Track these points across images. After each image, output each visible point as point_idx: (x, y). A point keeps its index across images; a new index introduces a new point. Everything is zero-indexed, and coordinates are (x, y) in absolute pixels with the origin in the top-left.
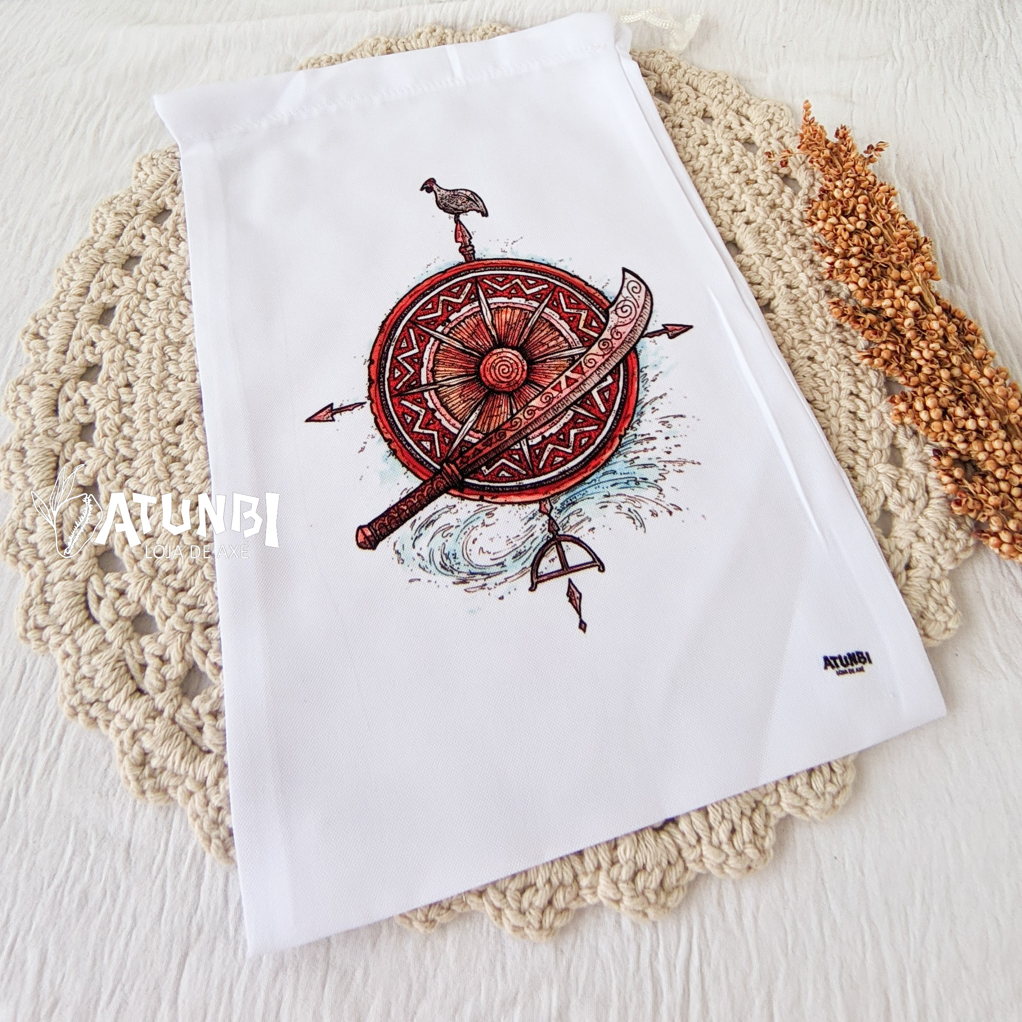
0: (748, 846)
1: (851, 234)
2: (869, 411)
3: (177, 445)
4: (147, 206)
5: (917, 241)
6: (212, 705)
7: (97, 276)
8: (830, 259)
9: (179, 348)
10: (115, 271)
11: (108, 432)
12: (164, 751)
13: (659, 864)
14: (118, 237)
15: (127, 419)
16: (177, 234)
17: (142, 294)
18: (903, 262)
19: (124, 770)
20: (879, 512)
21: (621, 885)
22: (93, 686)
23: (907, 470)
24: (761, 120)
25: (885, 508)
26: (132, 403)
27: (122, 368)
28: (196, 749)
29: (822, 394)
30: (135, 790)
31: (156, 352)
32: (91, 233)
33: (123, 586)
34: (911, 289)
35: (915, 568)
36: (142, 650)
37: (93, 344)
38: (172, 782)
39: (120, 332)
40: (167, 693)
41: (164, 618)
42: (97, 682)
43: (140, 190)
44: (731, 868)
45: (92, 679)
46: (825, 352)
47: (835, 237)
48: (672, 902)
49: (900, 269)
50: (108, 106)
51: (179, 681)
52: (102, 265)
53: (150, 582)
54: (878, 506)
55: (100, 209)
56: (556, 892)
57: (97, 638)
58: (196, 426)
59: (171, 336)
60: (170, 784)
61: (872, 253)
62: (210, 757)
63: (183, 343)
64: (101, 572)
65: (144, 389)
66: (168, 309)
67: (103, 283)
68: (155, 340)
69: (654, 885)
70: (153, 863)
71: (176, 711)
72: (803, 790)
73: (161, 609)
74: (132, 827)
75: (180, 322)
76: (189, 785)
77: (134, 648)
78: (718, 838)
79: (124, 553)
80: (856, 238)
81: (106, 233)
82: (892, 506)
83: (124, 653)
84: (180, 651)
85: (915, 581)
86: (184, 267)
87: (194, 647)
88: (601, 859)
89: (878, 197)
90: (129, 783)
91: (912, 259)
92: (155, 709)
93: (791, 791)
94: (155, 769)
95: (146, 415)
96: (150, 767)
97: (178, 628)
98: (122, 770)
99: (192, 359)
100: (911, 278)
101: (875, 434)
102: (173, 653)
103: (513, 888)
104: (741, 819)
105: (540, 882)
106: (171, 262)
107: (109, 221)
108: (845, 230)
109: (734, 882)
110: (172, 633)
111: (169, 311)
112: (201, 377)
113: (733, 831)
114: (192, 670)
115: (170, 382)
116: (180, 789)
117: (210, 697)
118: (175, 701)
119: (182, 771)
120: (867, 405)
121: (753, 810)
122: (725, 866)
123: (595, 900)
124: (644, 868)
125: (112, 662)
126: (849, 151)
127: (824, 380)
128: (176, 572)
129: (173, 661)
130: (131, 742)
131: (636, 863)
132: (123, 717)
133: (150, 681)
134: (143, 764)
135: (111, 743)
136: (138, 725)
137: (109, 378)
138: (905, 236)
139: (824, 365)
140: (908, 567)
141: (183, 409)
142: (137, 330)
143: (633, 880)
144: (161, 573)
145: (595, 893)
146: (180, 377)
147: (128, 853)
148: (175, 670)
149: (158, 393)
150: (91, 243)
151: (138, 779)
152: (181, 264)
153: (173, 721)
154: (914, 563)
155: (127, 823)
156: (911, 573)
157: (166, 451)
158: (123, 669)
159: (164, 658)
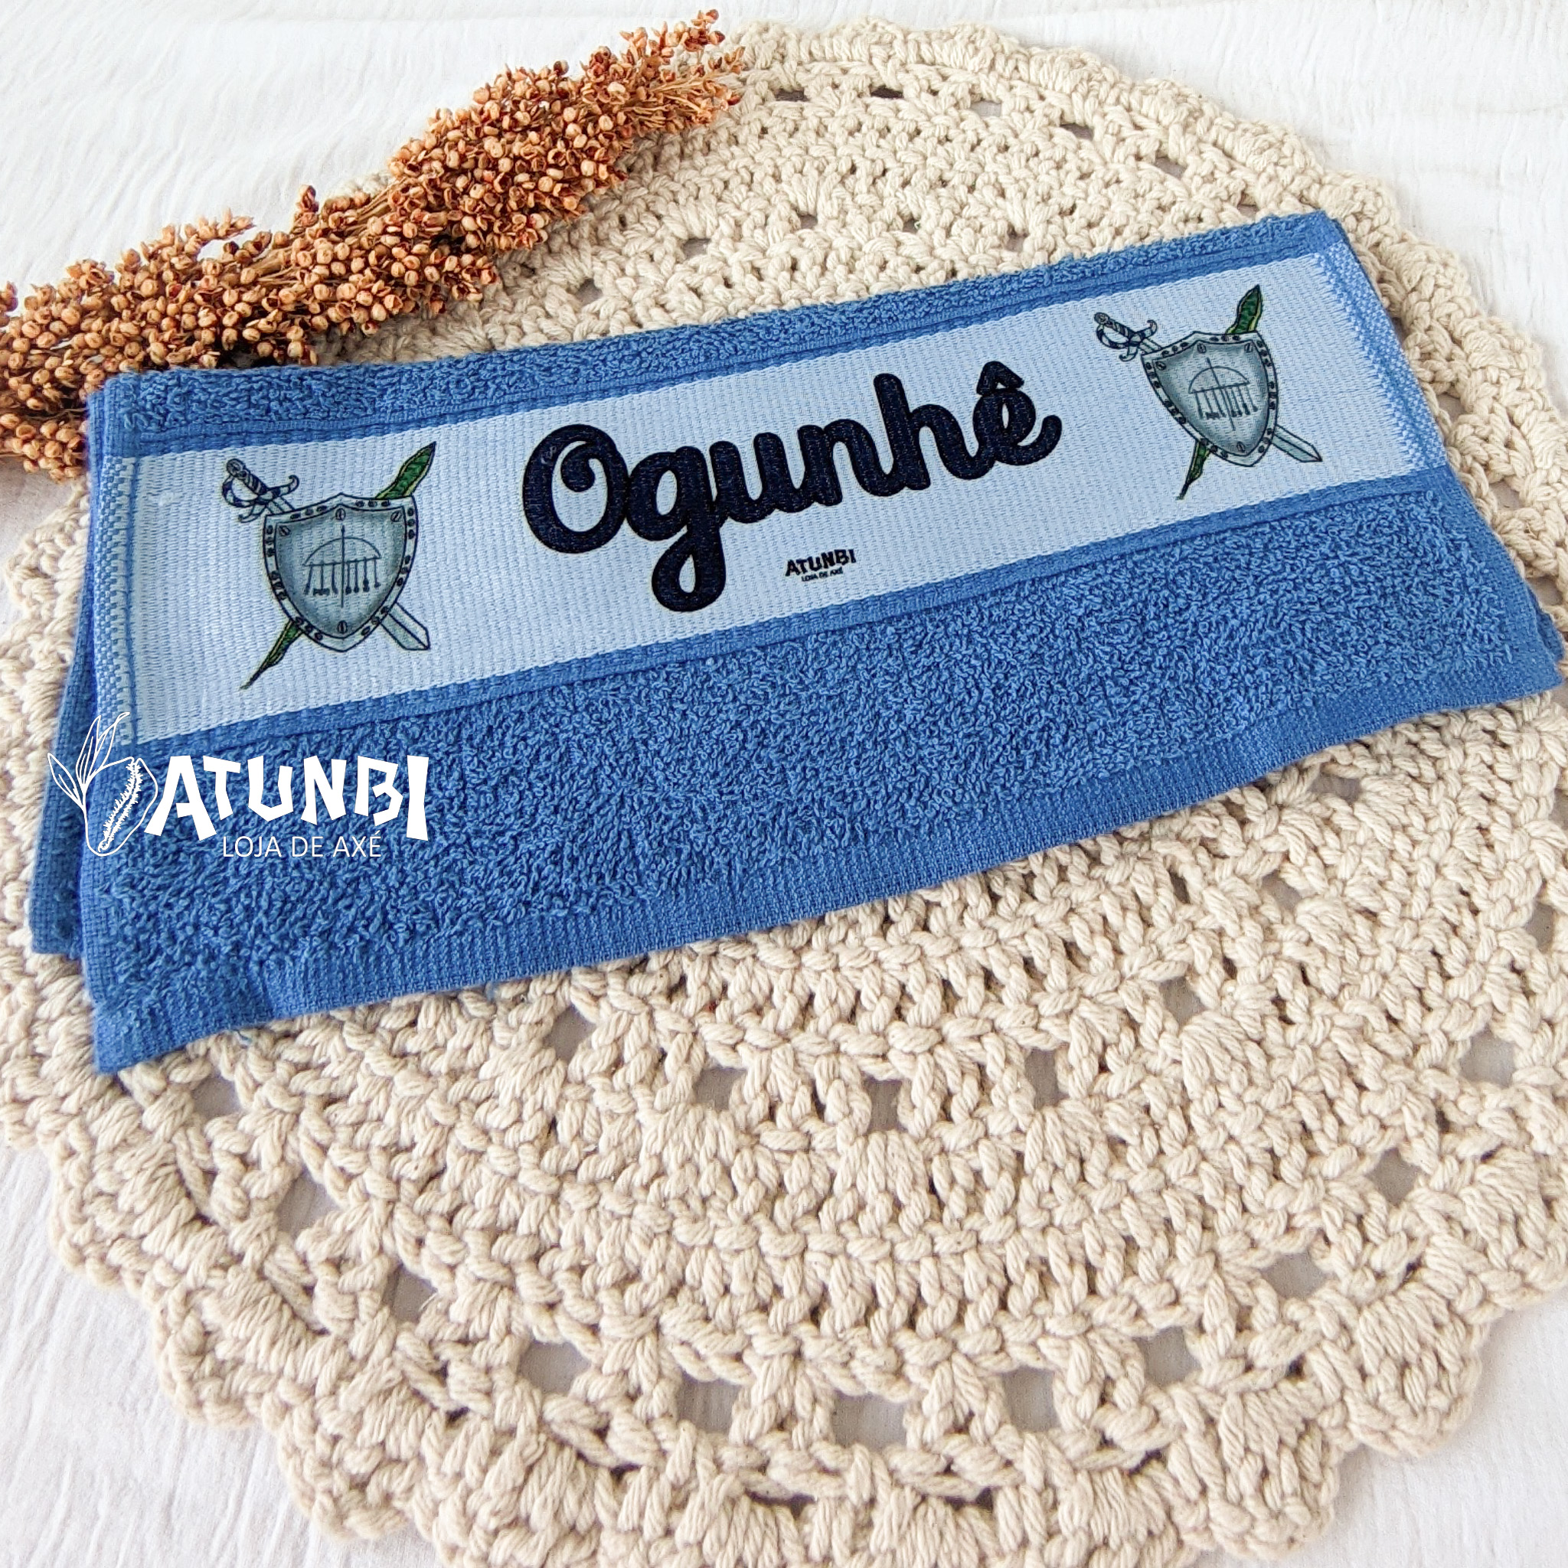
0: (1290, 1500)
6: (332, 1246)
12: (242, 1329)
13: (1132, 1536)
19: (166, 1362)
22: (115, 1209)
28: (299, 1326)
30: (184, 1399)
36: (209, 1144)
38: (254, 1386)
40: (252, 1221)
41: (251, 1085)
42: (124, 1203)
44: (1260, 1542)
45: (114, 1196)
51: (274, 1203)
57: (127, 1121)
60: (251, 1388)
62: (326, 1342)
70: (213, 1535)
71: (266, 1257)
72: (1389, 1401)
73: (247, 1070)
74: (178, 1470)
76: (285, 1391)
77: (193, 1140)
78: (1237, 1487)
83: (174, 1150)
84: (278, 1145)
87: (304, 1139)
90: (175, 1388)
92: (227, 1251)
93: (1368, 1402)
94: (224, 1362)
96: (215, 1359)
97: (275, 1103)
98: (162, 1363)
102: (265, 1150)
104: (1278, 1453)
110: (266, 1111)
113: (1265, 1474)
114: (300, 1180)
116: (267, 1399)
117: (329, 1233)
118: (265, 1238)
119: (273, 1367)
121: (1301, 1437)
122: (1248, 1538)
124: (1106, 1544)
125: (150, 1166)
129: (264, 1164)
130: (182, 1310)
132: (171, 1264)
133: (221, 1200)
134: (202, 1352)
135: (145, 1313)
136: (195, 1279)
148: (268, 1180)
151: (190, 1380)
153: (261, 1275)
158: (172, 1180)
159: (249, 1160)
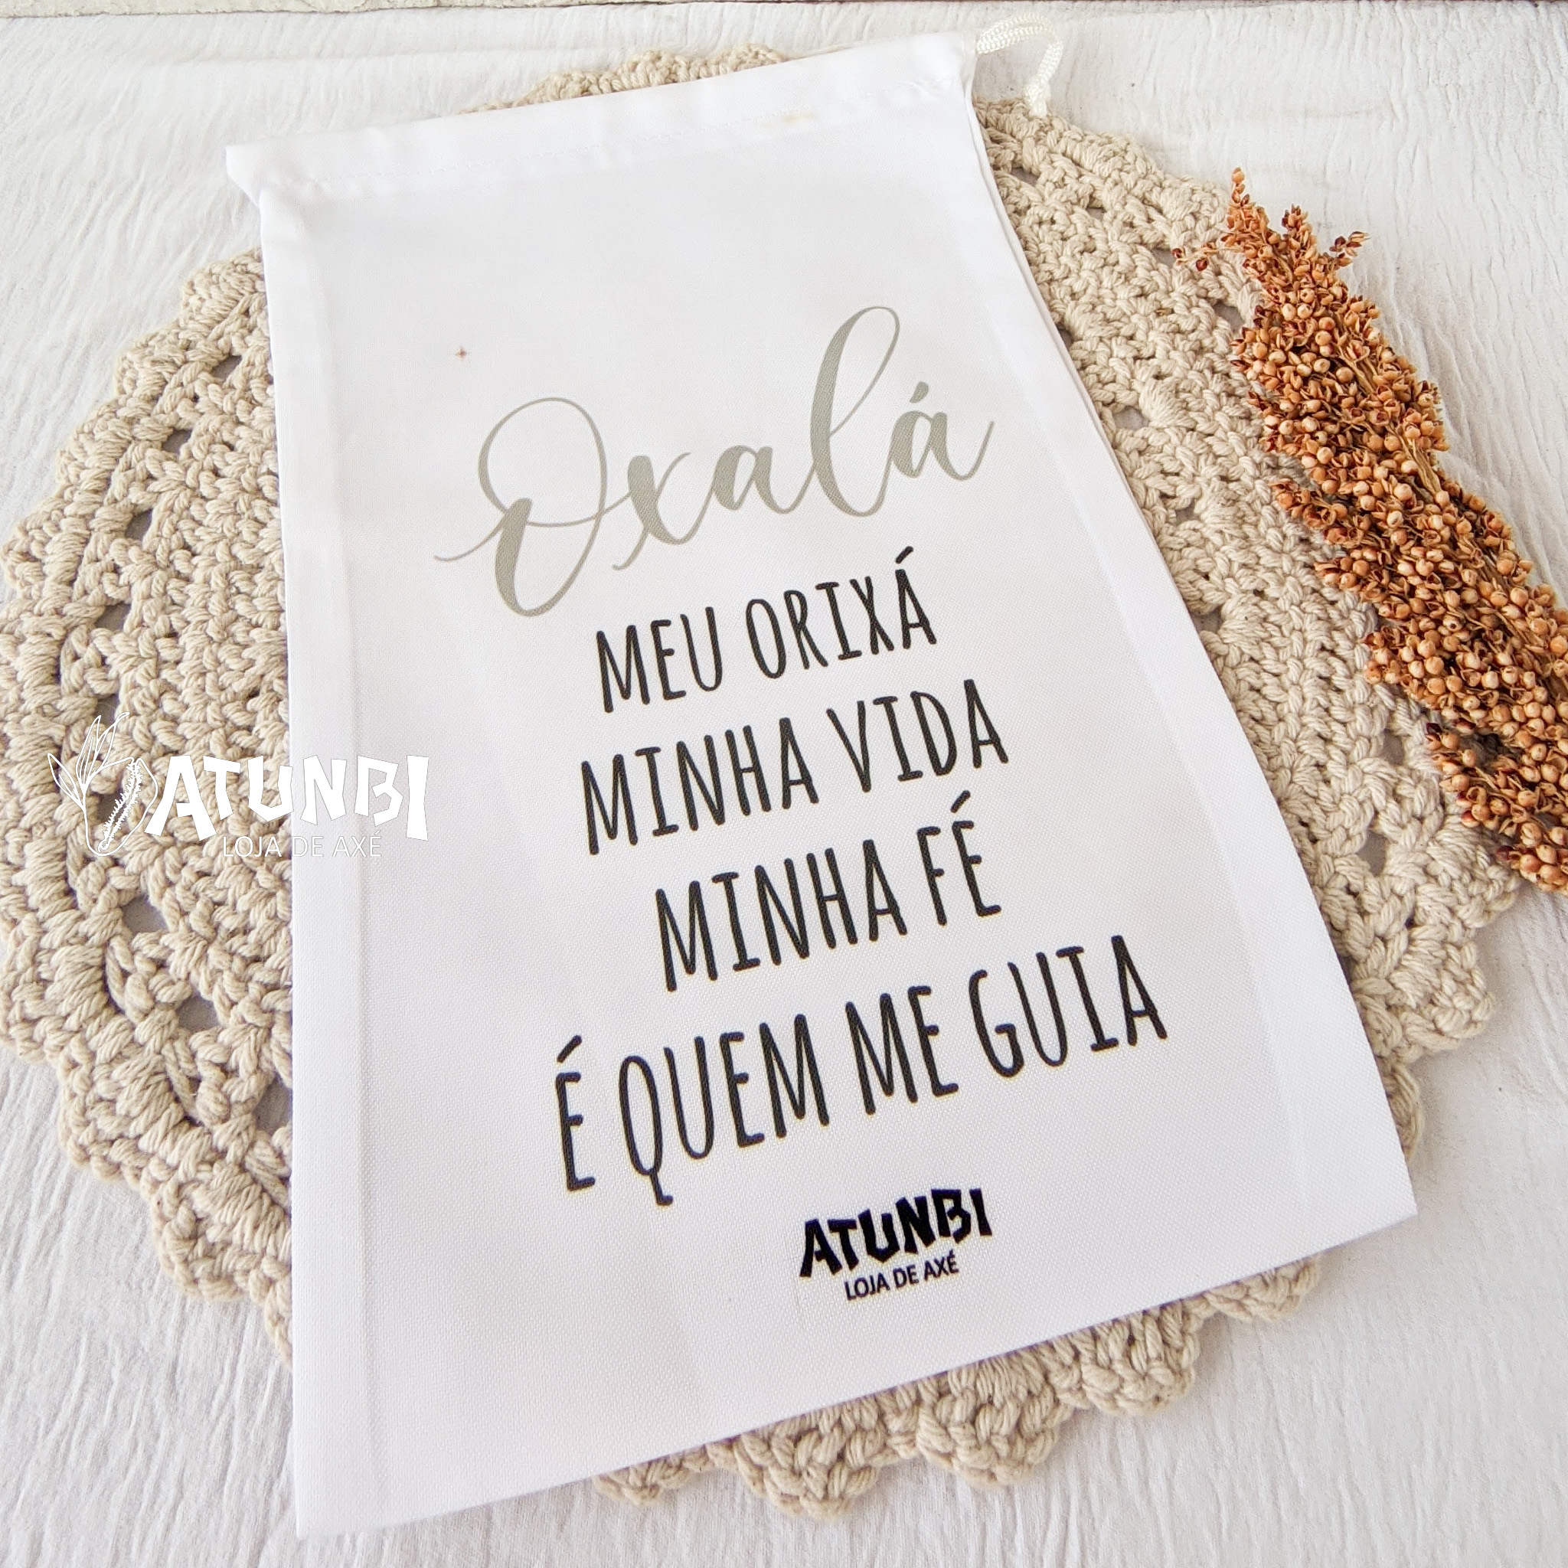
0: (1155, 1363)
1: (1306, 380)
2: (1351, 677)
3: (249, 729)
4: (203, 350)
5: (1412, 388)
7: (122, 461)
8: (1271, 420)
9: (252, 574)
10: (150, 452)
11: (139, 708)
12: (226, 1215)
13: (1014, 1396)
14: (154, 399)
15: (169, 688)
16: (248, 394)
17: (194, 489)
18: (1386, 423)
19: (163, 1245)
20: (1364, 836)
21: (952, 1430)
22: (113, 1113)
23: (1412, 769)
24: (1179, 213)
25: (1378, 829)
26: (177, 663)
27: (164, 608)
28: (278, 1211)
29: (1277, 649)
30: (181, 1278)
31: (217, 582)
32: (114, 394)
33: (162, 955)
34: (1399, 464)
35: (1422, 924)
36: (194, 1056)
37: (116, 570)
38: (241, 1264)
39: (159, 552)
40: (234, 1123)
41: (227, 1003)
42: (121, 1107)
43: (191, 325)
44: (1129, 1400)
45: (113, 1101)
46: (1281, 583)
47: (1280, 386)
48: (1034, 1455)
49: (1383, 433)
50: (142, 192)
51: (251, 1105)
52: (129, 442)
53: (205, 948)
54: (1363, 826)
55: (129, 356)
56: (850, 1440)
57: (122, 1036)
58: (279, 700)
59: (242, 554)
60: (239, 1267)
61: (1340, 409)
63: (259, 568)
64: (127, 932)
65: (199, 639)
66: (235, 513)
67: (130, 472)
68: (215, 562)
69: (1005, 1429)
70: (213, 1398)
71: (245, 1154)
73: (223, 990)
74: (179, 1341)
75: (256, 534)
76: (267, 1267)
77: (179, 1050)
78: (1107, 1353)
79: (164, 901)
80: (1312, 385)
81: (136, 393)
82: (1385, 827)
83: (164, 1060)
84: (254, 1055)
85: (1422, 947)
86: (260, 446)
87: (275, 1050)
88: (922, 1390)
89: (1348, 321)
90: (173, 1268)
91: (1402, 417)
92: (213, 1149)
94: (214, 1244)
95: (200, 681)
96: (206, 1242)
97: (250, 1019)
98: (161, 1245)
99: (272, 593)
100: (1400, 449)
101: (1359, 712)
102: (243, 1059)
103: (783, 1435)
104: (1144, 1324)
105: (825, 1426)
106: (239, 438)
107: (142, 375)
108: (1296, 373)
109: (1135, 1425)
110: (242, 1026)
111: (238, 516)
112: (287, 621)
113: (1131, 1341)
114: (273, 1086)
115: (238, 628)
116: (253, 1274)
118: (244, 1136)
119: (257, 1248)
120: (1348, 668)
122: (1117, 1396)
123: (913, 1453)
124: (991, 1403)
125: (144, 1076)
126: (1304, 247)
127: (1280, 627)
128: (246, 931)
129: (242, 1072)
130: (175, 1201)
131: (976, 1394)
132: (163, 1161)
133: (205, 1105)
134: (194, 1237)
135: (144, 1205)
136: (186, 1175)
137: (141, 624)
138: (1390, 382)
139: (1280, 603)
140: (1411, 924)
141: (259, 673)
142: (186, 547)
143: (973, 1423)
144: (222, 933)
145: (912, 1443)
146: (254, 622)
147: (172, 1380)
148: (245, 1087)
149: (220, 644)
150: (114, 409)
151: (186, 1261)
152: (255, 442)
153: (242, 1168)
154: (1420, 917)
155: (170, 1332)
156: (1417, 932)
157: (232, 739)
158: (162, 1086)
159: (228, 1069)
